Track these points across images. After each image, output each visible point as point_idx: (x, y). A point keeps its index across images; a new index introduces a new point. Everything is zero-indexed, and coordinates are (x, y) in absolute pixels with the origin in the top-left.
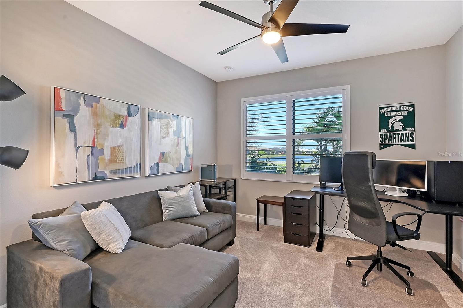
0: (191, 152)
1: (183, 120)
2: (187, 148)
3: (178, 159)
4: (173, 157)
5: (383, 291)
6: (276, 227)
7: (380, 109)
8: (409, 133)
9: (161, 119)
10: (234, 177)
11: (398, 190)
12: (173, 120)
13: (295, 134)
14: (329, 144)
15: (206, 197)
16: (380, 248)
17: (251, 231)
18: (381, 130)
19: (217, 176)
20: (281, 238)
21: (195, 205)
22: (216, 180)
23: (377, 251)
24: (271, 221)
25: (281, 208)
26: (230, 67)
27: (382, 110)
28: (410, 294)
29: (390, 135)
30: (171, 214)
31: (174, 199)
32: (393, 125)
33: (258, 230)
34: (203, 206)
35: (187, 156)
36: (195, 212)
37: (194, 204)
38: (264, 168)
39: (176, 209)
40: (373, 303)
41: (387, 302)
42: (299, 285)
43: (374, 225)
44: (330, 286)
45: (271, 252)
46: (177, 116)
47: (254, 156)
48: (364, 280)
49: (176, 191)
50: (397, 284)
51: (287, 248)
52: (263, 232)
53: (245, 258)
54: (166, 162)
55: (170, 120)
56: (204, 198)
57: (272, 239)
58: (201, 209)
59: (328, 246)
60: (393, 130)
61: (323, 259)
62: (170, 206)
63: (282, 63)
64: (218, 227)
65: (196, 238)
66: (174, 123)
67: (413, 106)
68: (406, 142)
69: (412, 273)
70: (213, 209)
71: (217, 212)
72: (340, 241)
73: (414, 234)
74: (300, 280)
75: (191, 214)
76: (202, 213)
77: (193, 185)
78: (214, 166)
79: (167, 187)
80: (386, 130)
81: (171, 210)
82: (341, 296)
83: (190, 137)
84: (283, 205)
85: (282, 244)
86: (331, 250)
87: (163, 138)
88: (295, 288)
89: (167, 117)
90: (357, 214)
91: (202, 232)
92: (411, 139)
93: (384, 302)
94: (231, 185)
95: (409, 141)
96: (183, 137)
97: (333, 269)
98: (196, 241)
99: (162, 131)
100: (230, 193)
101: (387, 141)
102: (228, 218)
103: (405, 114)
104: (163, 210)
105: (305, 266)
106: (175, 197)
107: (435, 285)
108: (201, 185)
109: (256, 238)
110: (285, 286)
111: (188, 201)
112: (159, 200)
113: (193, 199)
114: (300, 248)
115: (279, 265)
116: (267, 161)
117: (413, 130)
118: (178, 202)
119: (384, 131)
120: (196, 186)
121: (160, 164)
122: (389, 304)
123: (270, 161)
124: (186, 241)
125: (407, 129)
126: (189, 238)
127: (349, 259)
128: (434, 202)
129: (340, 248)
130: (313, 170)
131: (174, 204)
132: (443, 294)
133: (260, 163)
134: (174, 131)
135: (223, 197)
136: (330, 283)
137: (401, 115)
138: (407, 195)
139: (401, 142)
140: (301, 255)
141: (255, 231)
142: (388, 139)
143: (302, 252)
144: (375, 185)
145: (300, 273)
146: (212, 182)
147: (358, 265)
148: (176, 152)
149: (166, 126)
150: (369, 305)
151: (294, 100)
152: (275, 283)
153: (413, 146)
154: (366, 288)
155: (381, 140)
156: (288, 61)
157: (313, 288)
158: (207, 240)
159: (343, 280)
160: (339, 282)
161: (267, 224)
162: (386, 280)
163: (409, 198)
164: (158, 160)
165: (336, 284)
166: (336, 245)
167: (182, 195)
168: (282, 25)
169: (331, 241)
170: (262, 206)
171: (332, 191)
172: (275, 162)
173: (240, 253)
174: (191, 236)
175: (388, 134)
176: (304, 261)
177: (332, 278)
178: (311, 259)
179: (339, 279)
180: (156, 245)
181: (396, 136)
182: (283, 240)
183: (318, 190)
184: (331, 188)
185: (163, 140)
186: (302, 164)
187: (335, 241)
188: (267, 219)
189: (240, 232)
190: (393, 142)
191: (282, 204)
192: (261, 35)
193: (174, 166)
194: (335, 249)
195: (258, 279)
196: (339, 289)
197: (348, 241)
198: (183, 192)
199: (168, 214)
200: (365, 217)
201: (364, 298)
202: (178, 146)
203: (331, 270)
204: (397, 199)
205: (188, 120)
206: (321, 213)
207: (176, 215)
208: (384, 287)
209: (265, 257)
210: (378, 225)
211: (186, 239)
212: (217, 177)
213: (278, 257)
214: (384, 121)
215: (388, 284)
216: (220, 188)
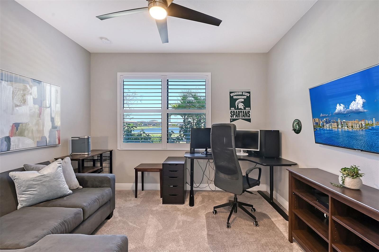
0: (58, 123)
1: (48, 87)
2: (52, 120)
3: (41, 131)
4: (32, 129)
5: (241, 228)
6: (152, 191)
7: (231, 93)
8: (247, 111)
9: (14, 83)
10: (110, 148)
11: (242, 151)
12: (33, 85)
13: (169, 108)
14: (190, 118)
15: (79, 172)
16: (236, 195)
17: (129, 199)
18: (231, 108)
19: (91, 148)
20: (158, 200)
21: (66, 183)
22: (90, 153)
23: (234, 198)
24: (147, 186)
25: (158, 174)
26: (106, 39)
27: (232, 94)
28: (257, 225)
29: (236, 112)
30: (30, 198)
31: (35, 180)
32: (238, 105)
33: (136, 197)
34: (76, 183)
35: (53, 129)
36: (66, 191)
37: (64, 182)
38: (138, 139)
39: (39, 191)
40: (237, 240)
41: (245, 236)
42: (182, 242)
43: (234, 180)
44: (205, 236)
45: (151, 216)
46: (39, 82)
47: (128, 128)
48: (228, 223)
49: (38, 170)
50: (247, 220)
51: (165, 209)
52: (142, 198)
53: (127, 229)
54: (22, 136)
55: (28, 85)
56: (76, 174)
57: (151, 203)
58: (73, 187)
59: (197, 199)
60: (238, 109)
61: (196, 211)
62: (28, 189)
63: (163, 43)
64: (96, 203)
65: (69, 223)
66: (34, 90)
67: (249, 93)
68: (245, 117)
69: (254, 209)
70: (89, 184)
71: (93, 187)
72: (205, 194)
73: (257, 182)
74: (181, 236)
75: (60, 194)
76: (74, 191)
77: (62, 160)
78: (88, 138)
79: (24, 165)
80: (234, 108)
81: (31, 193)
82: (215, 242)
83: (56, 107)
84: (161, 171)
85: (161, 206)
86: (200, 203)
87: (17, 106)
88: (178, 246)
89: (24, 81)
90: (222, 172)
91: (77, 214)
92: (248, 115)
93: (244, 237)
94: (107, 157)
95: (247, 117)
96: (48, 105)
97: (205, 219)
98: (69, 226)
99: (16, 97)
100: (106, 164)
101: (235, 116)
102: (107, 192)
103: (245, 98)
104: (17, 195)
105: (184, 222)
106: (36, 177)
107: (267, 214)
108: (72, 160)
109: (136, 205)
110: (170, 247)
111: (56, 179)
112: (11, 183)
113: (63, 176)
114: (176, 207)
115: (161, 228)
116: (142, 133)
117: (250, 109)
118: (41, 183)
119: (233, 109)
120: (65, 161)
121: (12, 139)
122: (247, 237)
123: (144, 132)
124: (55, 231)
125: (246, 108)
126: (60, 224)
127: (215, 208)
128: (264, 158)
129: (206, 200)
130: (180, 138)
131: (36, 186)
132: (273, 220)
133: (135, 134)
134: (34, 99)
135: (99, 169)
136: (205, 233)
137: (243, 98)
138: (248, 154)
139: (243, 117)
140: (179, 212)
141: (134, 198)
142: (235, 115)
143: (178, 210)
144: (236, 149)
145: (180, 230)
146: (86, 155)
147: (220, 211)
148: (37, 124)
149: (21, 92)
150: (235, 243)
151: (168, 80)
152: (160, 246)
153: (249, 120)
154: (230, 229)
155: (231, 116)
156: (168, 42)
157: (193, 241)
158: (84, 221)
159: (213, 227)
160: (211, 230)
161: (144, 189)
162: (240, 218)
163: (249, 156)
164: (10, 133)
165: (210, 232)
166: (202, 198)
167: (47, 174)
168: (169, 4)
169: (199, 196)
170: (140, 173)
171: (200, 155)
172: (149, 133)
173: (121, 224)
174: (63, 222)
175: (235, 111)
176: (181, 218)
177: (206, 227)
178: (187, 214)
179: (211, 226)
180: (6, 248)
181: (240, 113)
182: (161, 202)
183: (189, 155)
184: (198, 153)
185: (17, 108)
186: (172, 134)
187: (201, 194)
188: (144, 185)
189: (119, 202)
190: (238, 117)
191: (159, 170)
192: (147, 7)
193: (34, 140)
194: (203, 201)
195: (144, 248)
196: (212, 236)
197: (210, 193)
198: (47, 170)
199: (26, 199)
200: (228, 174)
201: (231, 238)
202: (40, 116)
203: (204, 221)
204: (242, 158)
205: (54, 88)
206: (192, 173)
207: (38, 199)
208: (241, 224)
209: (146, 223)
210: (237, 179)
211: (55, 228)
212: (91, 150)
213: (159, 220)
214: (233, 102)
215: (242, 221)
216: (94, 161)
